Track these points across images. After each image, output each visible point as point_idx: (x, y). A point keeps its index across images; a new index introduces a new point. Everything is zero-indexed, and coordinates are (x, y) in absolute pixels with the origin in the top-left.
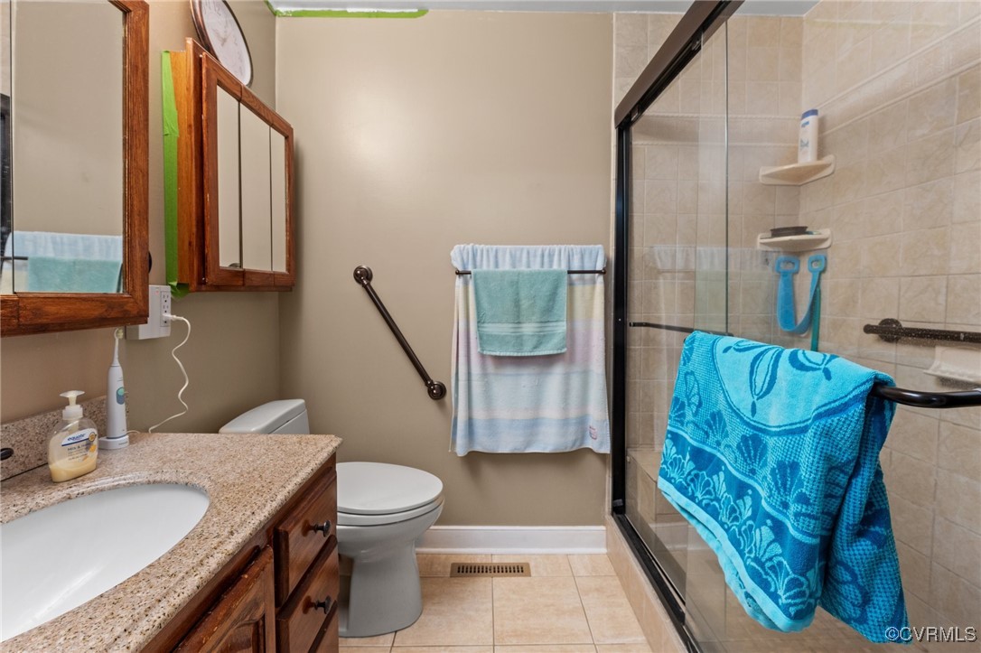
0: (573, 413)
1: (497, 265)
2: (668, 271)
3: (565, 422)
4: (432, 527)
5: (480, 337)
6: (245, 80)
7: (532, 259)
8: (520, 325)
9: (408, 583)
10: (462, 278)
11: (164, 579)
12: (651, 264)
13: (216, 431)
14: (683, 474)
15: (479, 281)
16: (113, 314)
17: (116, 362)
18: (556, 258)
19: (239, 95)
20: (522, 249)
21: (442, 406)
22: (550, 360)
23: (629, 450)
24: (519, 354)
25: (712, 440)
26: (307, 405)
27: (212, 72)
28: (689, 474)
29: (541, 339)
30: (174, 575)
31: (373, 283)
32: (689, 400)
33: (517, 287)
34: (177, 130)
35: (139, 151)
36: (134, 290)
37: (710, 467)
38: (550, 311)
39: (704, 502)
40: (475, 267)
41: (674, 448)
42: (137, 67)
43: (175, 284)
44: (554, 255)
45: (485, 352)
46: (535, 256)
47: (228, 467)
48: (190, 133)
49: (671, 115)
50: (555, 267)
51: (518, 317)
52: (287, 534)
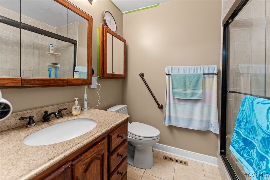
0: (205, 119)
1: (179, 72)
2: (245, 74)
3: (202, 121)
4: (157, 143)
5: (173, 93)
6: (114, 31)
7: (190, 70)
8: (186, 90)
9: (149, 157)
10: (168, 76)
11: (81, 139)
12: (238, 71)
13: (106, 110)
14: (239, 146)
15: (173, 77)
16: (85, 83)
17: (86, 93)
18: (199, 70)
19: (112, 34)
20: (187, 67)
21: (162, 111)
22: (196, 101)
23: (227, 134)
24: (185, 99)
25: (251, 136)
26: (127, 106)
27: (106, 30)
28: (241, 147)
29: (193, 95)
30: (83, 139)
31: (144, 77)
32: (243, 120)
33: (185, 79)
34: (99, 44)
35: (90, 49)
36: (89, 78)
37: (250, 146)
38: (196, 86)
39: (247, 159)
40: (172, 73)
41: (237, 136)
42: (90, 31)
43: (98, 77)
44: (198, 69)
45: (174, 97)
46: (192, 69)
47: (103, 118)
48: (101, 44)
49: (247, 18)
50: (199, 72)
51: (185, 87)
52: (111, 136)
